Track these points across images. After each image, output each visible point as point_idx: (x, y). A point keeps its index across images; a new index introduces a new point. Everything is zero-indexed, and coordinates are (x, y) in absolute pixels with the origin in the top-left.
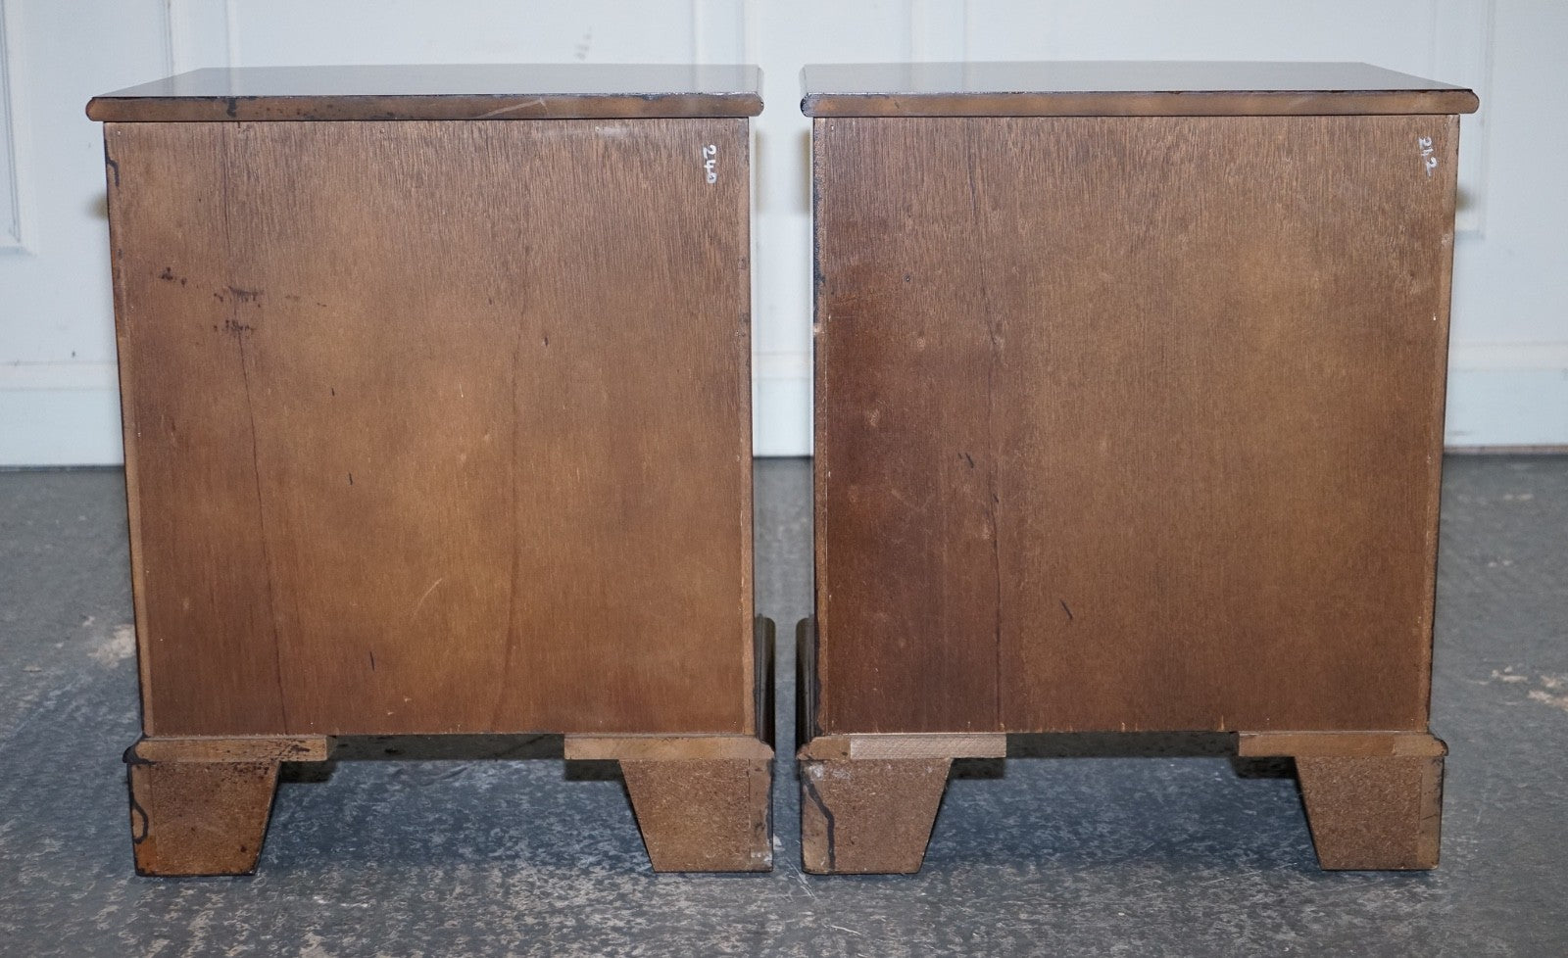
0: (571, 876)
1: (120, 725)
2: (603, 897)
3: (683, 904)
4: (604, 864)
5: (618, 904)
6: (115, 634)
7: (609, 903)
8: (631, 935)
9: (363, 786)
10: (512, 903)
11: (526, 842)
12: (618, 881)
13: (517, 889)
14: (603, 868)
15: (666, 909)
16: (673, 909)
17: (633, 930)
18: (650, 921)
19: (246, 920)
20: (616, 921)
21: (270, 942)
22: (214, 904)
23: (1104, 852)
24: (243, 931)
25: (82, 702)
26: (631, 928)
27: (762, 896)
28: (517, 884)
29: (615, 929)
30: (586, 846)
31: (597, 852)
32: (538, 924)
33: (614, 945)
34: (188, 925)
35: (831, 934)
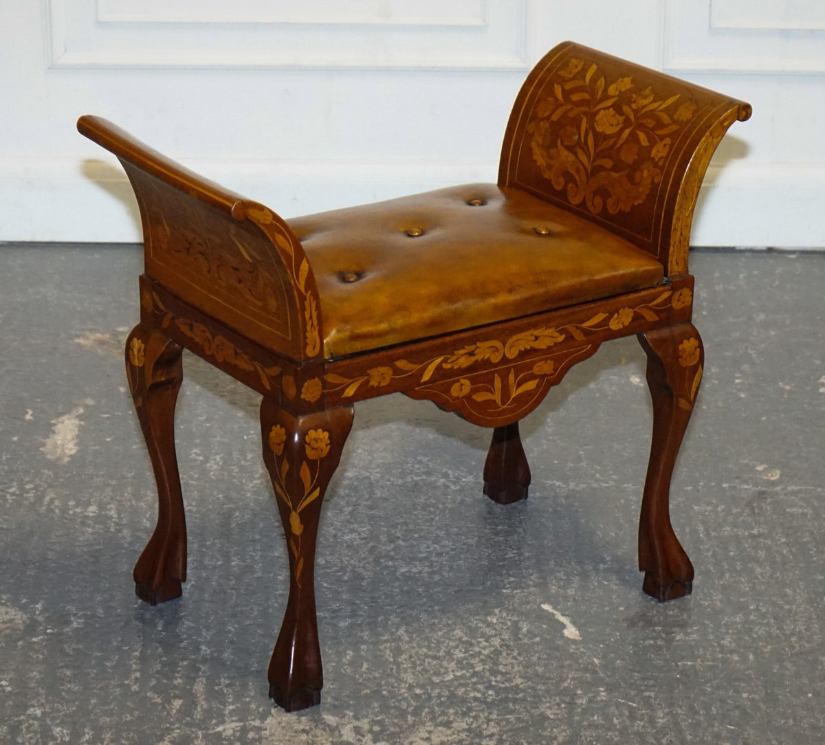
0: (440, 657)
1: (87, 517)
2: (463, 674)
3: (519, 681)
4: (460, 647)
5: (474, 680)
6: (53, 428)
7: (468, 679)
8: (485, 702)
9: (279, 577)
10: (403, 678)
11: (404, 628)
12: (472, 662)
13: (405, 666)
14: (461, 651)
15: (507, 684)
16: (512, 684)
17: (488, 700)
18: (497, 693)
19: (228, 686)
20: (476, 694)
21: (249, 703)
22: (204, 672)
23: (800, 646)
24: (229, 694)
25: (52, 495)
26: (486, 698)
27: (570, 676)
28: (404, 662)
29: (475, 699)
30: (445, 633)
31: (454, 638)
32: (424, 693)
33: (476, 711)
34: (192, 689)
35: (618, 705)
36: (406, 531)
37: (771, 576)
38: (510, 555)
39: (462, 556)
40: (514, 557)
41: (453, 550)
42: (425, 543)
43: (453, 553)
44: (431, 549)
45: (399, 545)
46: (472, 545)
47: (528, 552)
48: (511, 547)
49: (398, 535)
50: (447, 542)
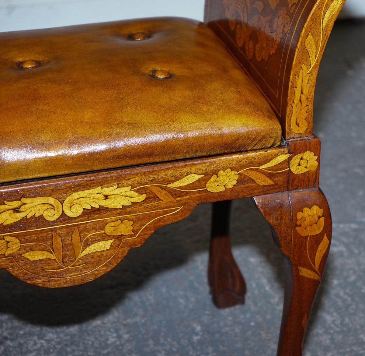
36: (11, 328)
37: (342, 323)
38: (111, 340)
39: (69, 349)
40: (115, 342)
41: (59, 343)
42: (31, 340)
43: (59, 347)
44: (39, 346)
45: (9, 346)
46: (75, 335)
47: (127, 333)
48: (109, 330)
49: (5, 334)
50: (51, 335)
